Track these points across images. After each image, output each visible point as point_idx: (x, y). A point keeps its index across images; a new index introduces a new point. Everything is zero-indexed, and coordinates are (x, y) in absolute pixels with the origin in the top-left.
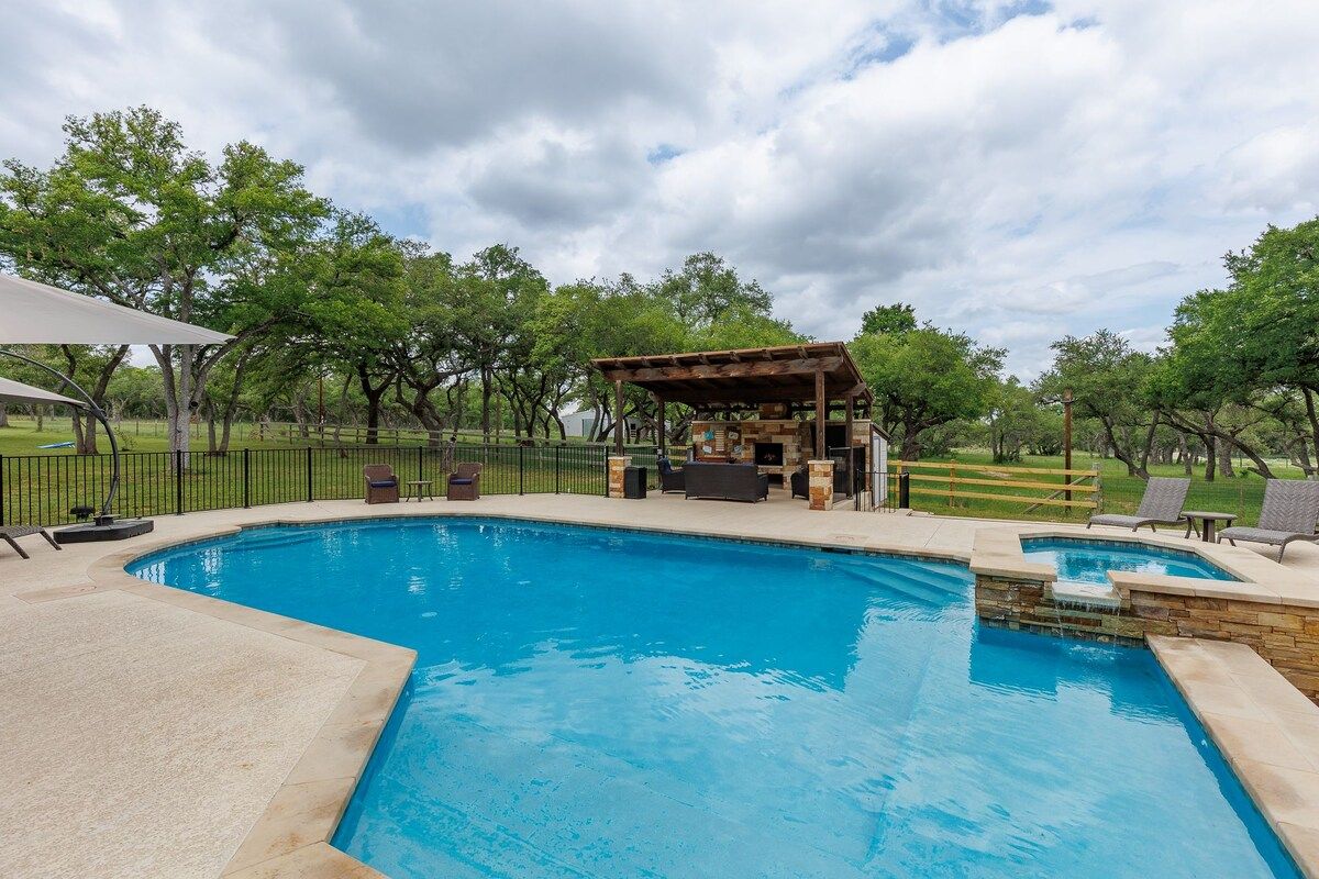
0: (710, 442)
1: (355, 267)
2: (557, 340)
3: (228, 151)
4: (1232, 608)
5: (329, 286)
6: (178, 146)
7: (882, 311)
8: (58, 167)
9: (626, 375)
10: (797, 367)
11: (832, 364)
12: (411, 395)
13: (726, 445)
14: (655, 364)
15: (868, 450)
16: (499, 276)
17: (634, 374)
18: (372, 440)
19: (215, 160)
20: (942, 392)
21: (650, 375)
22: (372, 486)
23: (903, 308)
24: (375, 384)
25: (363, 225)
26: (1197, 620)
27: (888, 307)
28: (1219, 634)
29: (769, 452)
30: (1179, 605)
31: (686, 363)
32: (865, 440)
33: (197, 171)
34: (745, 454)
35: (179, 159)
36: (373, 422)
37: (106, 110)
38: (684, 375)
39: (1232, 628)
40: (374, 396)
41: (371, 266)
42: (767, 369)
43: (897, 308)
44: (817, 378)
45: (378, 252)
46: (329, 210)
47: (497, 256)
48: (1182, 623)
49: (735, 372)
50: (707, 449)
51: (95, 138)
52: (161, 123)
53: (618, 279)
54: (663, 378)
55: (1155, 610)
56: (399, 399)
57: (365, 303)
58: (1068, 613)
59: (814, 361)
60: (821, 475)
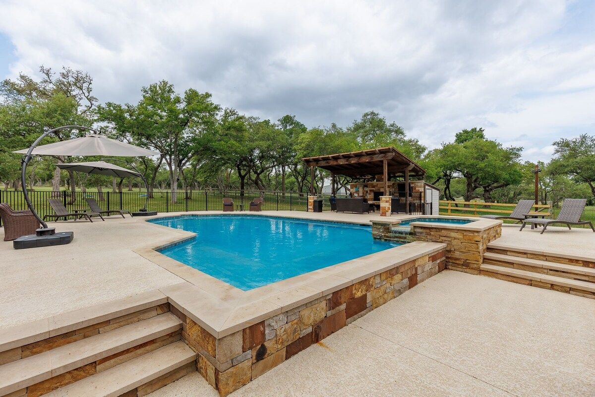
0: (357, 192)
1: (229, 129)
2: (305, 153)
3: (186, 93)
4: (443, 231)
5: (221, 136)
6: (173, 92)
7: (465, 132)
8: (140, 104)
9: (314, 163)
10: (376, 158)
11: (390, 155)
12: (254, 177)
13: (363, 193)
14: (324, 159)
15: (423, 194)
16: (288, 128)
17: (317, 164)
18: (242, 194)
19: (182, 96)
21: (323, 163)
22: (225, 205)
23: (478, 129)
24: (243, 173)
25: (233, 113)
26: (433, 236)
27: (469, 130)
28: (439, 240)
29: (377, 195)
30: (428, 231)
31: (336, 158)
32: (422, 190)
33: (178, 100)
34: (370, 196)
35: (172, 96)
36: (242, 188)
37: (153, 83)
38: (335, 163)
39: (443, 238)
40: (242, 178)
41: (234, 128)
42: (366, 159)
43: (474, 130)
44: (384, 162)
45: (237, 123)
46: (220, 109)
47: (287, 120)
48: (429, 237)
49: (353, 161)
50: (356, 195)
51: (150, 93)
52: (168, 85)
53: (329, 126)
54: (328, 164)
55: (421, 233)
56: (250, 179)
57: (233, 141)
58: (397, 235)
59: (383, 155)
60: (385, 202)
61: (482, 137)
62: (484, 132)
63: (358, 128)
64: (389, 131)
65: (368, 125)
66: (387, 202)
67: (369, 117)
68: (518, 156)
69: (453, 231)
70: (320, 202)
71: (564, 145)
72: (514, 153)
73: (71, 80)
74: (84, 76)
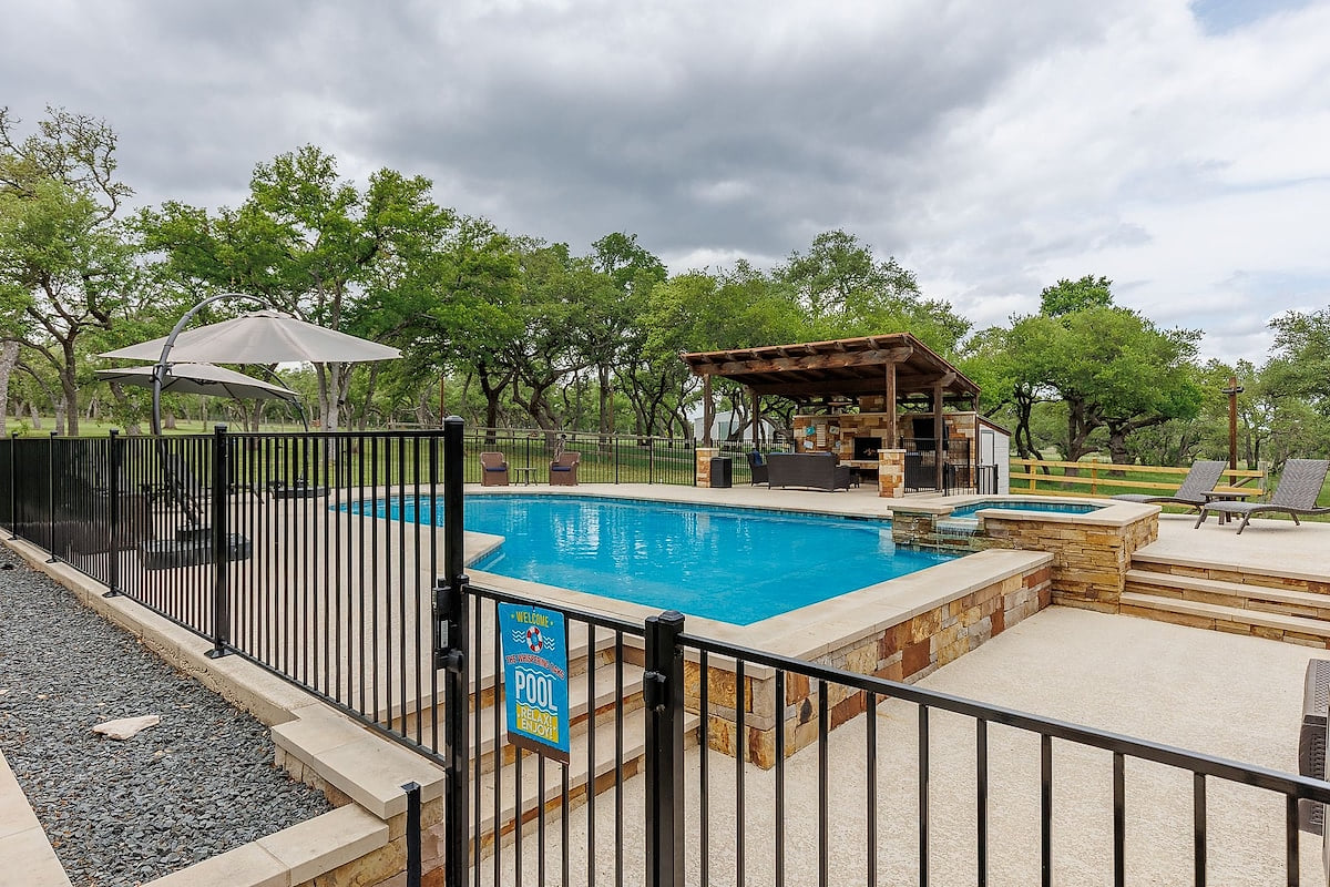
0: (812, 437)
1: (475, 271)
2: (669, 334)
3: (373, 179)
4: (1045, 527)
5: (452, 289)
6: (332, 175)
7: (1066, 285)
8: (248, 203)
9: (713, 368)
10: (870, 359)
11: (903, 354)
12: (527, 394)
13: (827, 440)
14: (738, 358)
15: (973, 444)
16: (616, 267)
17: (720, 368)
18: (490, 441)
19: (363, 186)
20: (1103, 384)
21: (735, 368)
22: (487, 471)
23: (1096, 281)
24: (494, 383)
25: (482, 229)
26: (1025, 537)
27: (1075, 280)
28: (1037, 547)
29: (867, 446)
30: (1014, 527)
31: (768, 357)
32: (971, 433)
33: (349, 197)
34: (845, 448)
35: (335, 187)
36: (491, 423)
37: (281, 152)
38: (766, 368)
39: (1046, 542)
40: (492, 395)
41: (489, 269)
42: (841, 361)
43: (1087, 282)
44: (888, 367)
45: (495, 254)
46: (453, 219)
47: (616, 246)
48: (1016, 540)
49: (812, 364)
50: (808, 445)
51: (275, 177)
52: (321, 157)
53: (733, 268)
54: (747, 371)
55: (1000, 532)
56: (516, 399)
57: (483, 305)
58: (948, 537)
59: (886, 351)
60: (891, 464)
61: (1105, 299)
62: (1110, 288)
63: (800, 272)
64: (879, 281)
65: (826, 267)
66: (895, 463)
67: (830, 245)
68: (1190, 350)
69: (1066, 526)
70: (728, 463)
71: (1295, 327)
72: (1181, 343)
73: (66, 140)
74: (97, 129)
